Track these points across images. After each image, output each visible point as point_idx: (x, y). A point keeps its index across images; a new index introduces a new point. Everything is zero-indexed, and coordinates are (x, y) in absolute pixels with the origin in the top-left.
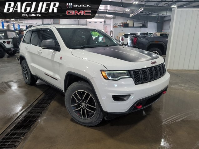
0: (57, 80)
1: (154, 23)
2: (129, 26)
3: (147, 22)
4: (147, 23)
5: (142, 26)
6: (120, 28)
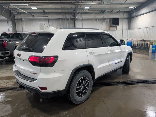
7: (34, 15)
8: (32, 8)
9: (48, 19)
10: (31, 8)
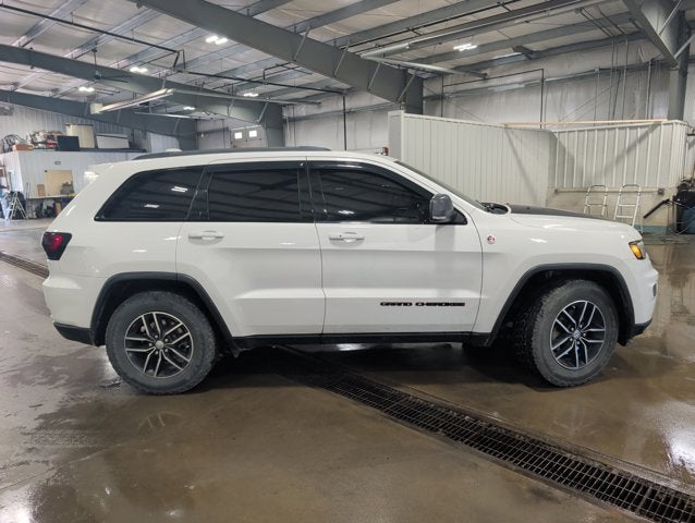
0: (462, 304)
1: (165, 137)
2: (81, 146)
3: (145, 132)
4: (145, 137)
5: (127, 146)
6: (45, 153)
7: (487, 71)
8: (455, 48)
9: (543, 80)
10: (457, 51)
